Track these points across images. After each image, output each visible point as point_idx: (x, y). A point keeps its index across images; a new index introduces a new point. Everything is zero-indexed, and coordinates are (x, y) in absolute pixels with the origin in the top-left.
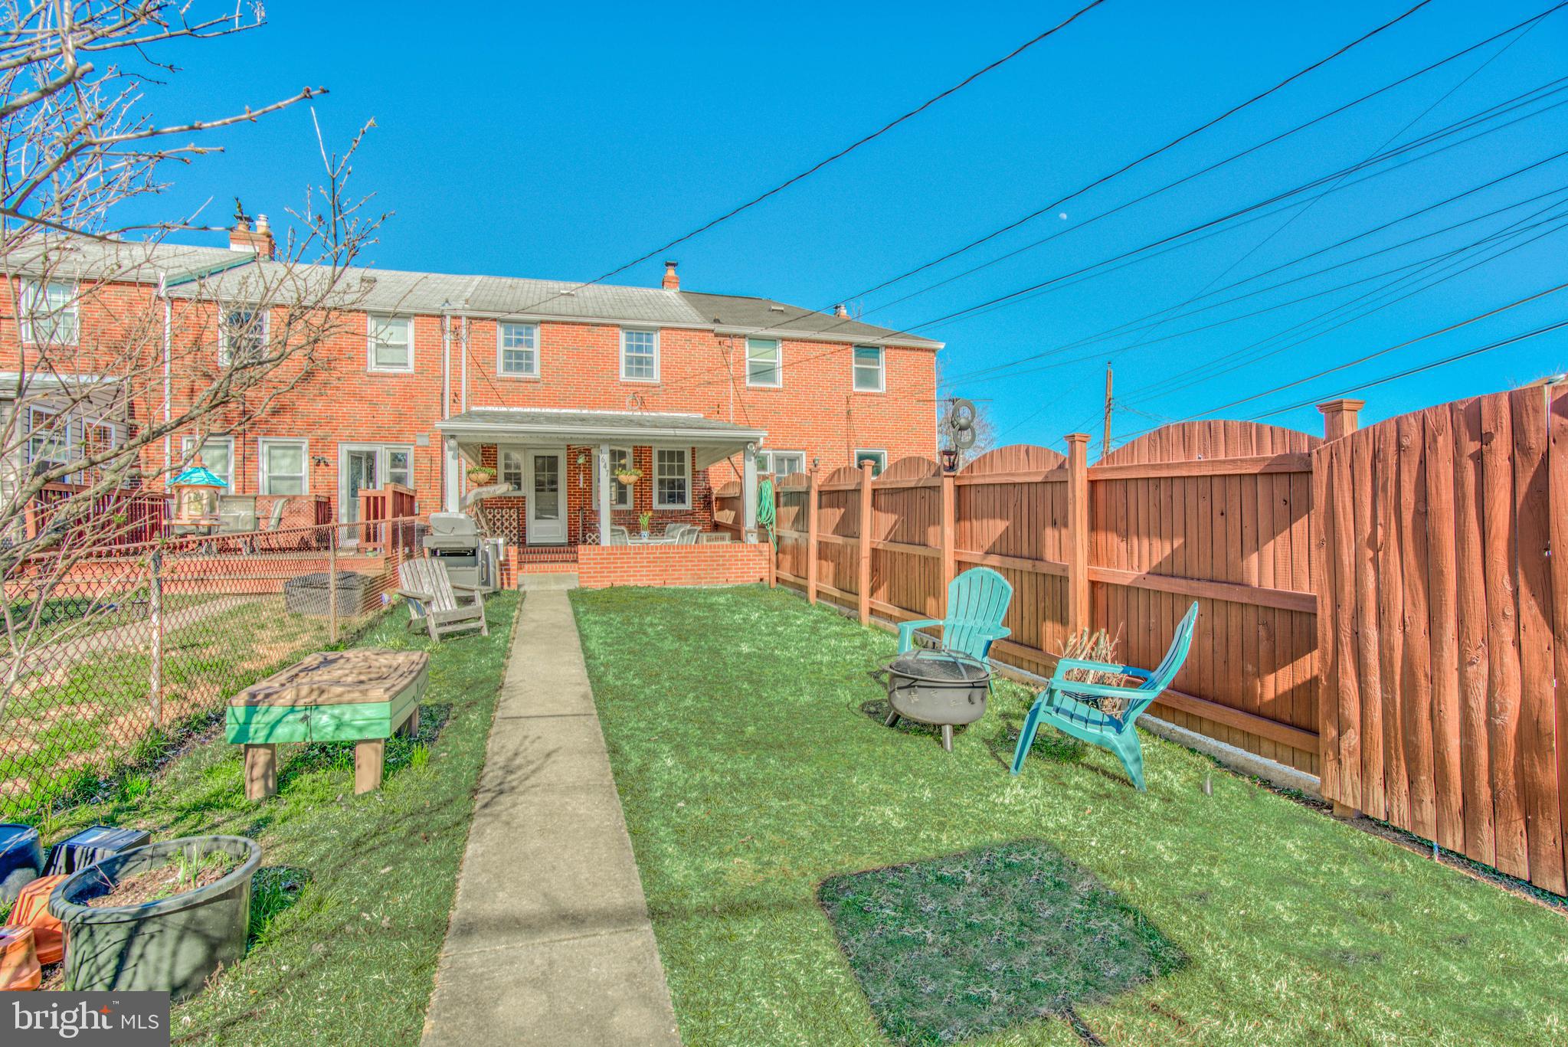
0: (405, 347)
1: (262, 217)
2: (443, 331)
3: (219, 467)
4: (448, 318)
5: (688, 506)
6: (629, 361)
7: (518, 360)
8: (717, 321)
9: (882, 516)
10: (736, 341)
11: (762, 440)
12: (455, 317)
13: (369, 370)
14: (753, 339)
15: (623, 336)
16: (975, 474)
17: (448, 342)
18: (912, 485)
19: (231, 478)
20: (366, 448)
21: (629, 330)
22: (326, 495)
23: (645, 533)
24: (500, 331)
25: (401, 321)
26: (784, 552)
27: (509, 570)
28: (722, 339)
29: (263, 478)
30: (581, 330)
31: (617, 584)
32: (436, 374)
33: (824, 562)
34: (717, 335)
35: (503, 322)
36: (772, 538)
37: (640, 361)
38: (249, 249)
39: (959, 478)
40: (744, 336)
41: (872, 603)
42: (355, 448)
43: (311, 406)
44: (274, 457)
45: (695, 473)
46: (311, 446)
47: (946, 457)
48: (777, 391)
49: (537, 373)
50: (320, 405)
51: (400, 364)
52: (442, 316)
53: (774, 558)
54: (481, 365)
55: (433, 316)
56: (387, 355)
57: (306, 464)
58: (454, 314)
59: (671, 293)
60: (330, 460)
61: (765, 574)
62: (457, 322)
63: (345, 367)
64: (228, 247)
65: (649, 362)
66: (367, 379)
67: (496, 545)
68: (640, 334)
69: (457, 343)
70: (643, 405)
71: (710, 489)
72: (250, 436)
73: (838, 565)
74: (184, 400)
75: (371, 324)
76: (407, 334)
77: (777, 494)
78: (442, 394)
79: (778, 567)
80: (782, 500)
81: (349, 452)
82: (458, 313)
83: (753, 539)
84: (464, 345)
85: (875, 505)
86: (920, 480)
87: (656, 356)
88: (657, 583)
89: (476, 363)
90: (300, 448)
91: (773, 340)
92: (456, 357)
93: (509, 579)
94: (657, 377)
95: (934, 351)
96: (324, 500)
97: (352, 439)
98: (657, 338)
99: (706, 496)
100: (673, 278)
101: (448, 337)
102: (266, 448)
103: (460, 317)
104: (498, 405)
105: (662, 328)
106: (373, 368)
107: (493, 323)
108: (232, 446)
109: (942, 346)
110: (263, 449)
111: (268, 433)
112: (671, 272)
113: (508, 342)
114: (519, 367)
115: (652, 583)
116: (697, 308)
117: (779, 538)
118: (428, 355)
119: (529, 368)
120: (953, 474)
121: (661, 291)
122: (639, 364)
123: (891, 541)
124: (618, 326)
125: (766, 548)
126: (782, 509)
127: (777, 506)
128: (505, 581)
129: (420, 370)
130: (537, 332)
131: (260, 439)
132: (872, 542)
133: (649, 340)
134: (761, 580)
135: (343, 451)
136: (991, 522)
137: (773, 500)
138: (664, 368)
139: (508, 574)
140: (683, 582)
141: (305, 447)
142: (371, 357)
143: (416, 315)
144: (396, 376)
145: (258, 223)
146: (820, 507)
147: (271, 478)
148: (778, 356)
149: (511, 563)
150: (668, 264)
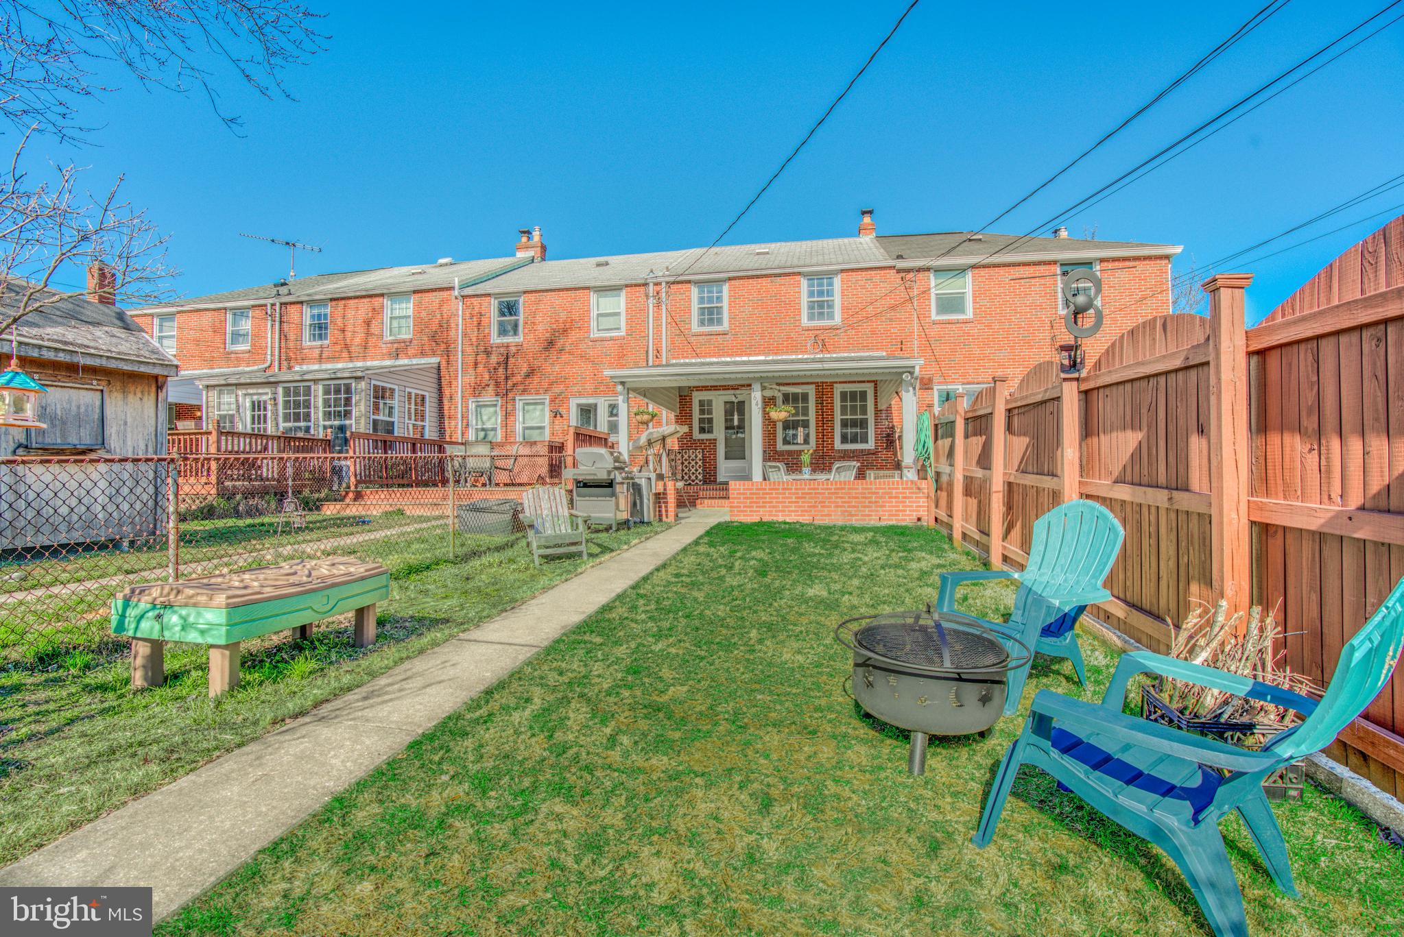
0: (618, 314)
1: (537, 228)
2: (647, 296)
3: (493, 420)
4: (651, 285)
5: (871, 445)
6: (811, 306)
7: (710, 314)
8: (900, 257)
9: (1015, 439)
10: (921, 275)
11: (917, 369)
12: (656, 284)
13: (592, 336)
14: (938, 270)
15: (804, 283)
16: (1103, 371)
17: (651, 306)
18: (1039, 398)
19: (499, 428)
20: (591, 401)
21: (810, 276)
22: (561, 441)
23: (806, 470)
24: (694, 291)
25: (615, 292)
26: (941, 490)
27: (667, 503)
28: (903, 274)
29: (519, 428)
30: (764, 281)
31: (766, 519)
32: (643, 334)
33: (969, 498)
34: (899, 271)
35: (696, 283)
36: (931, 473)
37: (821, 305)
38: (530, 253)
39: (1086, 379)
40: (928, 269)
41: (1004, 548)
42: (583, 401)
43: (553, 368)
44: (528, 411)
45: (877, 411)
46: (552, 401)
47: (1065, 354)
48: (966, 322)
49: (726, 325)
50: (557, 368)
51: (615, 329)
52: (646, 285)
53: (932, 494)
54: (678, 323)
55: (639, 285)
56: (607, 323)
57: (547, 414)
58: (655, 280)
59: (867, 240)
60: (564, 412)
61: (923, 513)
62: (658, 288)
63: (574, 336)
64: (515, 255)
65: (831, 306)
66: (591, 343)
68: (820, 278)
69: (658, 306)
70: (824, 347)
71: (893, 427)
72: (510, 395)
73: (980, 502)
74: (471, 371)
75: (593, 297)
76: (619, 303)
77: (936, 426)
78: (647, 352)
79: (937, 507)
80: (940, 432)
81: (578, 405)
82: (659, 280)
83: (910, 475)
84: (664, 307)
85: (1009, 428)
86: (1046, 391)
87: (837, 299)
88: (805, 519)
89: (674, 322)
90: (543, 404)
91: (962, 270)
92: (657, 318)
93: (667, 511)
94: (838, 319)
96: (557, 445)
97: (580, 395)
98: (837, 281)
99: (888, 435)
100: (869, 224)
101: (651, 301)
102: (521, 403)
103: (660, 284)
104: (692, 357)
105: (842, 271)
106: (595, 334)
107: (688, 285)
108: (500, 403)
109: (1178, 250)
110: (519, 405)
111: (524, 391)
112: (867, 220)
113: (701, 300)
114: (711, 322)
115: (801, 519)
116: (885, 249)
117: (938, 474)
118: (636, 317)
119: (720, 322)
120: (1076, 375)
121: (858, 240)
122: (820, 307)
123: (1023, 472)
124: (799, 274)
125: (928, 486)
126: (940, 442)
127: (936, 439)
128: (664, 513)
129: (630, 331)
130: (726, 288)
131: (517, 398)
132: (1005, 474)
133: (831, 284)
134: (919, 519)
135: (574, 403)
136: (1121, 435)
137: (930, 433)
138: (844, 309)
139: (666, 507)
140: (834, 518)
141: (547, 402)
142: (593, 324)
143: (627, 286)
144: (612, 339)
145: (534, 233)
146: (966, 437)
147: (525, 429)
148: (967, 285)
149: (669, 496)
150: (864, 213)
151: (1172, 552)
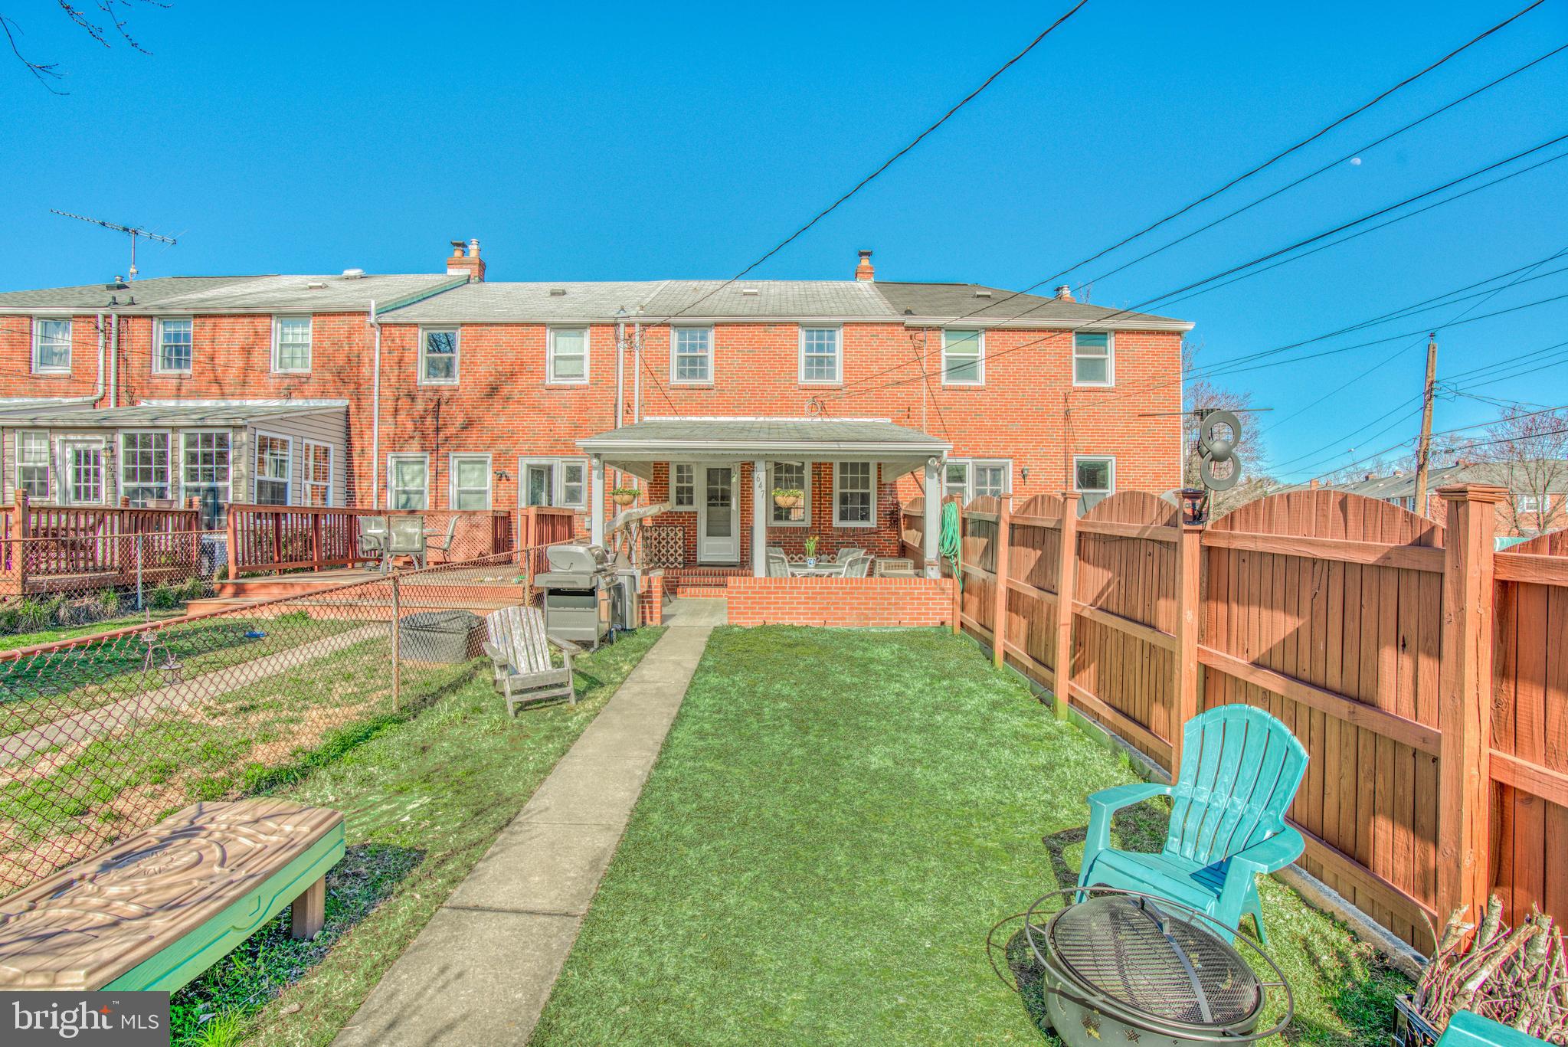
0: (581, 358)
1: (474, 241)
2: (617, 339)
3: (418, 481)
4: (622, 326)
5: (872, 523)
6: (809, 361)
7: (692, 365)
8: (908, 312)
9: (1090, 569)
10: (931, 334)
11: (945, 453)
12: (628, 325)
13: (547, 382)
14: (950, 330)
15: (802, 335)
16: (1236, 532)
17: (621, 350)
18: (1134, 534)
19: (426, 491)
20: (544, 461)
21: (809, 327)
22: (507, 509)
23: (811, 560)
24: (674, 337)
25: (577, 332)
26: (970, 592)
27: (651, 602)
28: (913, 333)
29: (453, 491)
30: (757, 330)
31: (770, 622)
32: (611, 384)
33: (1014, 615)
34: (908, 328)
35: (676, 326)
36: (957, 573)
37: (820, 361)
38: (464, 272)
39: (1210, 534)
40: (939, 328)
41: (1073, 689)
42: (535, 461)
43: (497, 419)
44: (464, 471)
45: (881, 486)
46: (495, 460)
47: (1188, 502)
48: (978, 390)
49: (711, 379)
50: (502, 420)
51: (576, 376)
52: (616, 325)
53: (958, 598)
54: (653, 372)
55: (607, 325)
56: (565, 367)
57: (490, 477)
58: (626, 321)
59: (864, 286)
60: (510, 474)
61: (947, 616)
62: (630, 330)
63: (523, 382)
64: (444, 272)
65: (831, 363)
66: (545, 392)
67: (634, 577)
68: (820, 330)
69: (630, 351)
70: (824, 410)
71: (897, 504)
72: (442, 451)
73: (1031, 624)
74: (390, 419)
75: (550, 336)
76: (582, 345)
77: (964, 520)
78: (616, 405)
79: (963, 609)
80: (969, 527)
81: (529, 466)
82: (632, 320)
83: (933, 573)
84: (637, 353)
85: (1080, 552)
86: (1145, 529)
87: (839, 354)
88: (816, 623)
89: (649, 371)
90: (484, 462)
91: (975, 331)
92: (629, 365)
93: (651, 613)
94: (839, 379)
95: (1179, 333)
96: (503, 514)
97: (531, 453)
98: (839, 335)
99: (892, 513)
100: (867, 268)
101: (622, 345)
102: (456, 461)
103: (633, 325)
104: (670, 415)
105: (845, 324)
106: (551, 381)
107: (666, 329)
108: (428, 461)
109: (1190, 326)
110: (454, 463)
111: (458, 448)
112: (865, 262)
113: (682, 348)
114: (693, 374)
115: (810, 623)
116: (888, 298)
117: (965, 576)
118: (602, 361)
119: (703, 374)
120: (1200, 527)
121: (853, 283)
122: (820, 364)
123: (1100, 609)
124: (797, 324)
125: (953, 586)
126: (969, 539)
127: (964, 534)
128: (648, 615)
129: (594, 381)
130: (712, 334)
131: (451, 455)
132: (1074, 605)
133: (832, 338)
134: (943, 623)
135: (523, 464)
136: (1266, 614)
137: (958, 528)
138: (848, 367)
139: (651, 607)
140: (845, 622)
141: (489, 461)
142: (550, 369)
143: (592, 325)
144: (572, 388)
145: (470, 247)
146: (1012, 543)
147: (460, 492)
148: (980, 348)
149: (654, 595)
150: (861, 254)
151: (1348, 770)
